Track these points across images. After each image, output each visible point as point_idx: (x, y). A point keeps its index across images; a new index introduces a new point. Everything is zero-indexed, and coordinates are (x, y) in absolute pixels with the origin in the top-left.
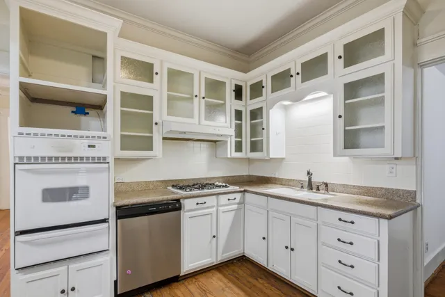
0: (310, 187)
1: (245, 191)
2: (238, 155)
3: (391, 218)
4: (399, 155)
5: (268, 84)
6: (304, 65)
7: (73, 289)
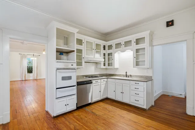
0: (126, 76)
1: (108, 78)
2: (104, 67)
3: (146, 82)
4: (148, 68)
5: (114, 46)
6: (125, 42)
7: (68, 105)
